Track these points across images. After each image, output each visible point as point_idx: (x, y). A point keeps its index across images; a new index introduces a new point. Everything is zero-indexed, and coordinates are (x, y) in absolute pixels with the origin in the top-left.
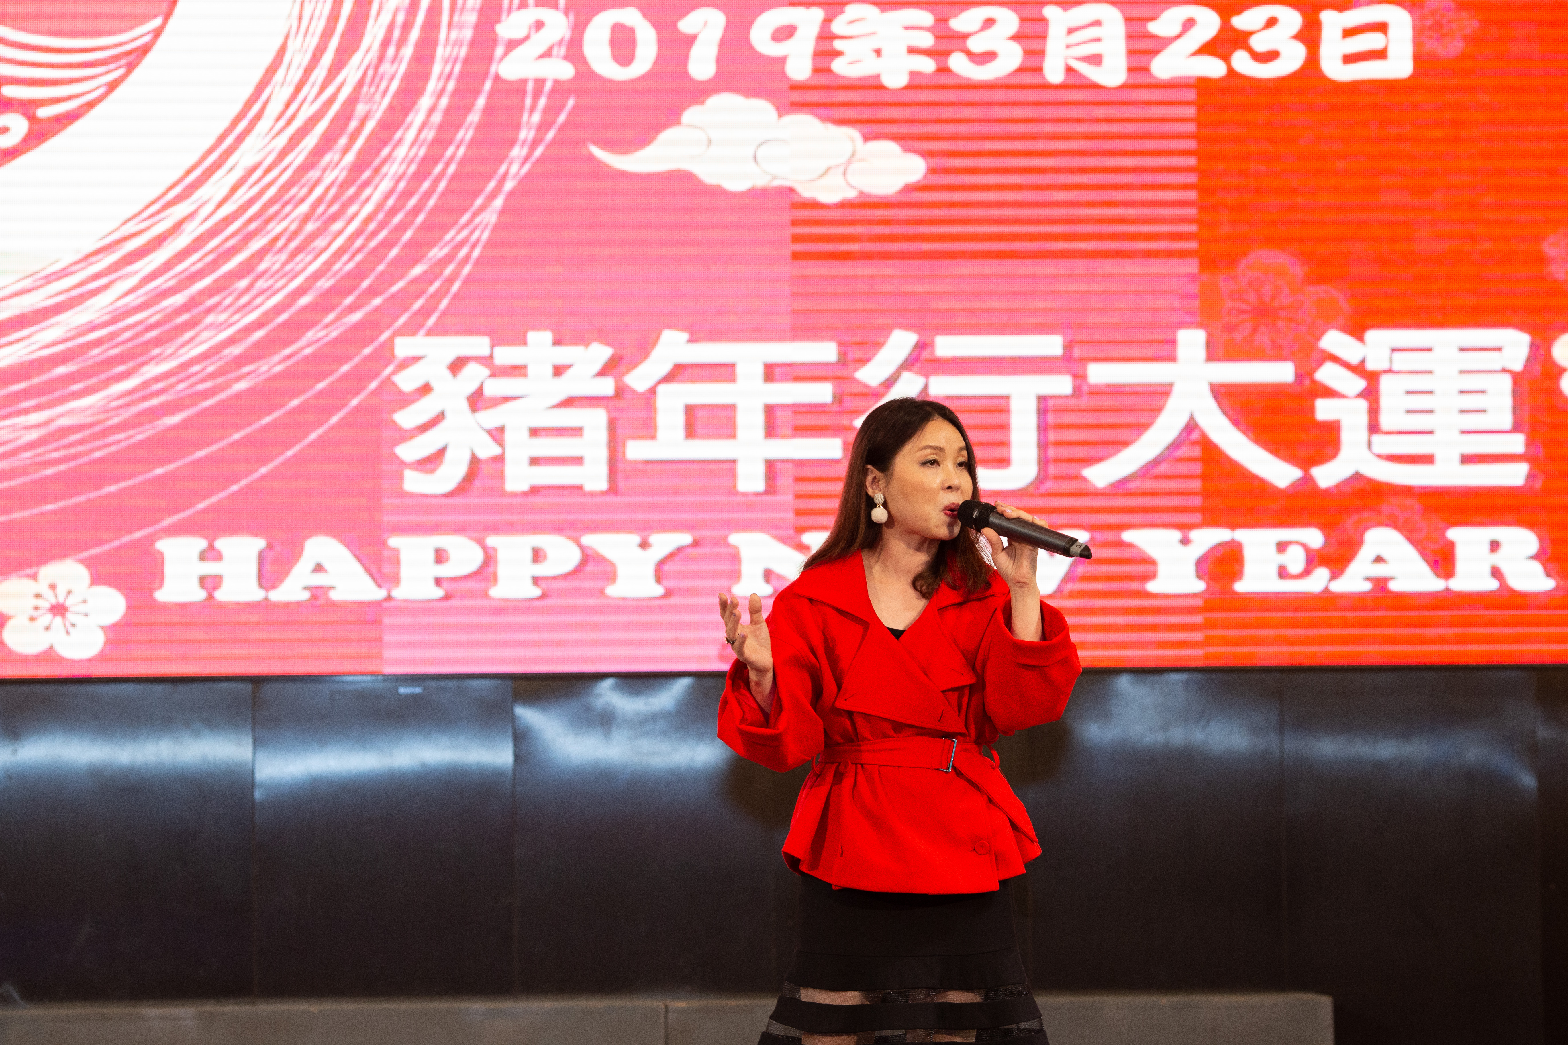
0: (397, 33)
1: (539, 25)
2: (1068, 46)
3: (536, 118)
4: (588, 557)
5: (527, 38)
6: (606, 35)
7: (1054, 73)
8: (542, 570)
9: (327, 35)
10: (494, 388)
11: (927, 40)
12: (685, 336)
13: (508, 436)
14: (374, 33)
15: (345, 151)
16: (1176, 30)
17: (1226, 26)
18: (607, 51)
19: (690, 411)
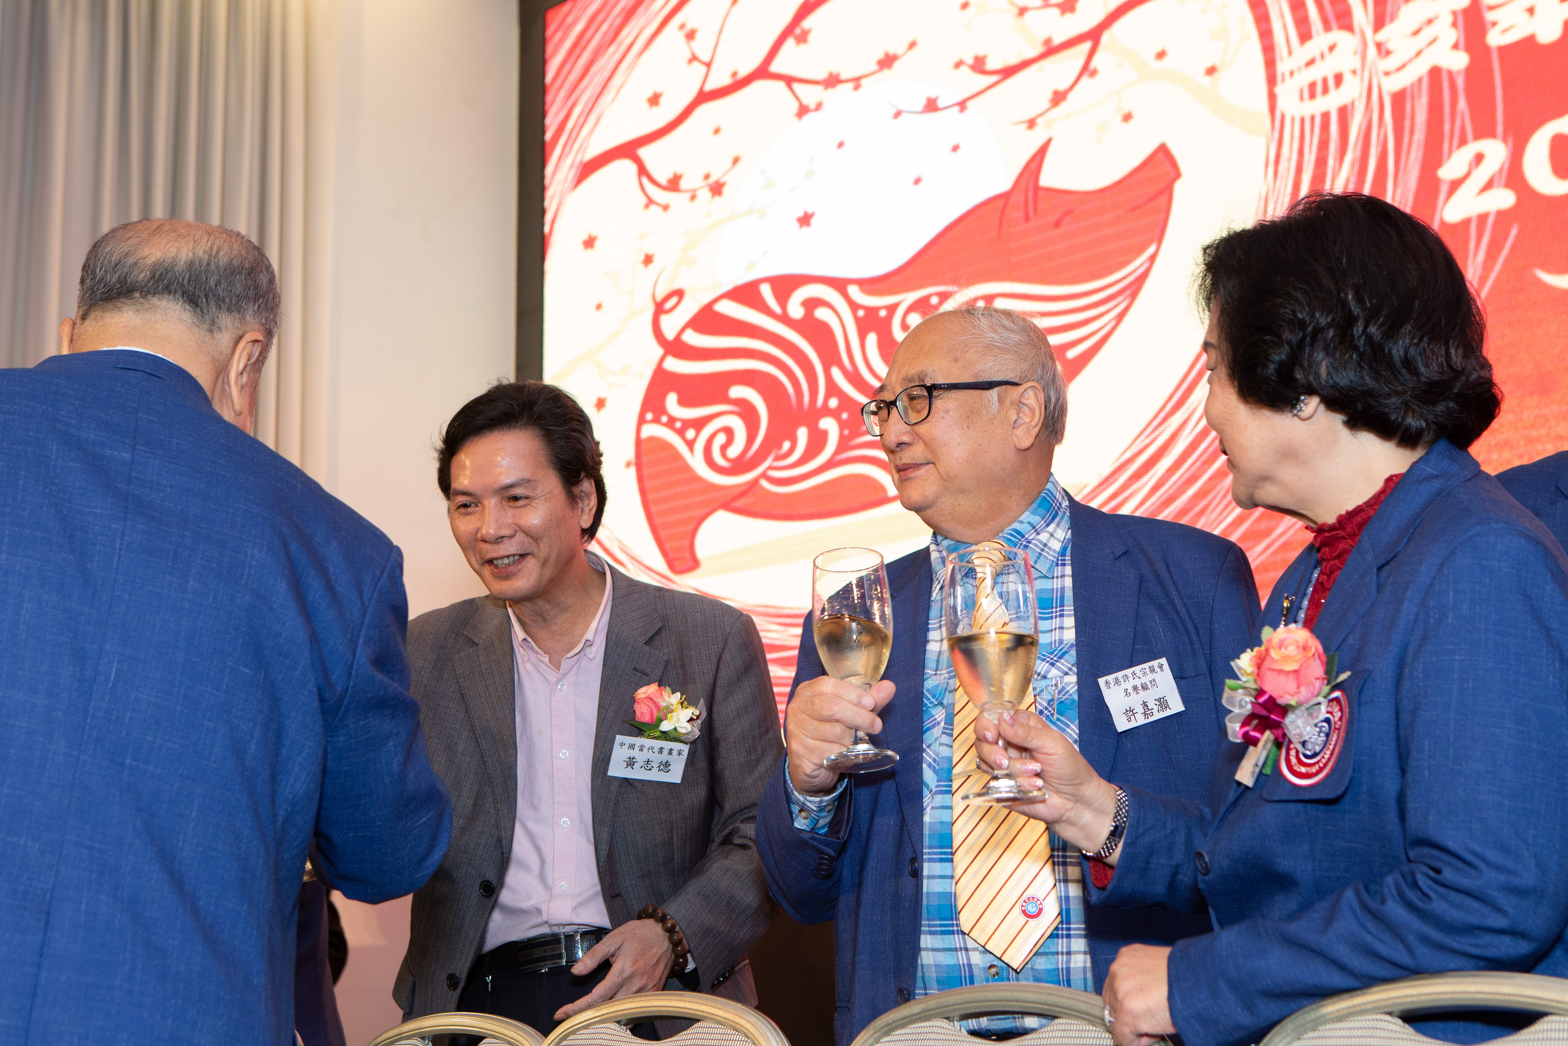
1: (1479, 158)
5: (1468, 175)
6: (1546, 150)
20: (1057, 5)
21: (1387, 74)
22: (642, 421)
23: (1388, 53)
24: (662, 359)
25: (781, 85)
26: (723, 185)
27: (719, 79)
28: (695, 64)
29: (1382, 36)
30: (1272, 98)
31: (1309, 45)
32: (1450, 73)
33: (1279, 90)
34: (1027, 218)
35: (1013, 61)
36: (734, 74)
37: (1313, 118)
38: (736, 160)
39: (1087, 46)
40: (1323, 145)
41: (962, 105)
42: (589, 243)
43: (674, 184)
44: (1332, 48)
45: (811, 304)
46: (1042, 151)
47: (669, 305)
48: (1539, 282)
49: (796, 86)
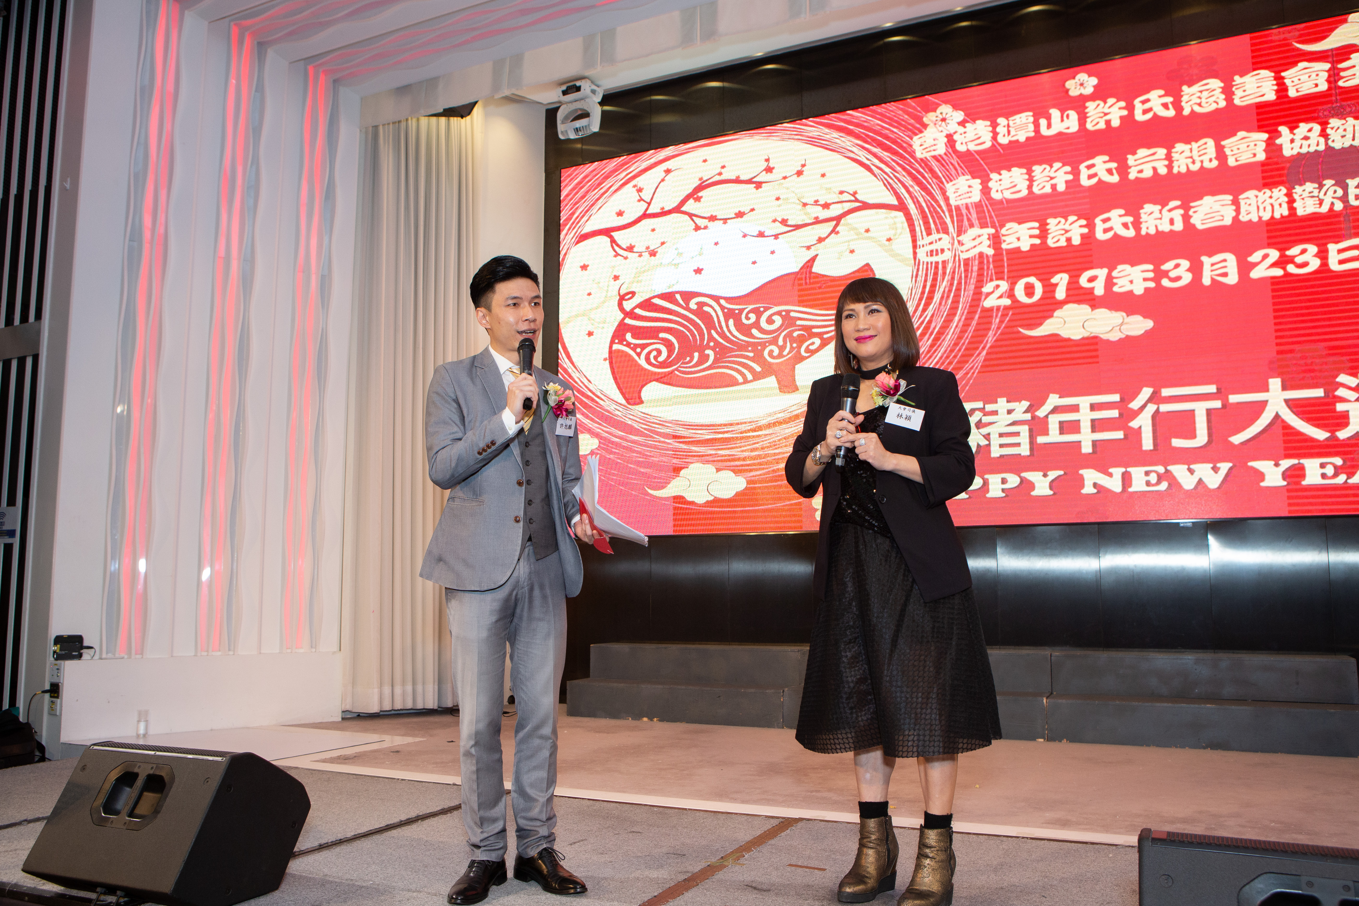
0: (946, 295)
1: (998, 286)
2: (1212, 271)
3: (998, 320)
4: (1023, 480)
5: (993, 292)
6: (1023, 287)
7: (1206, 281)
8: (1005, 486)
9: (920, 299)
10: (986, 419)
11: (1151, 275)
12: (1058, 396)
13: (991, 436)
14: (937, 297)
15: (929, 339)
16: (1259, 259)
17: (1283, 256)
18: (1023, 293)
19: (1061, 423)
20: (822, 205)
21: (962, 252)
22: (612, 342)
23: (963, 244)
24: (623, 319)
25: (687, 217)
26: (657, 252)
27: (653, 209)
28: (642, 202)
29: (960, 238)
30: (915, 253)
31: (930, 237)
32: (987, 256)
33: (918, 251)
34: (806, 283)
35: (800, 223)
36: (663, 208)
37: (932, 263)
38: (663, 243)
39: (834, 223)
40: (936, 274)
41: (776, 237)
42: (584, 267)
43: (630, 249)
44: (940, 239)
45: (700, 305)
46: (813, 259)
47: (627, 297)
48: (1020, 332)
49: (694, 218)
